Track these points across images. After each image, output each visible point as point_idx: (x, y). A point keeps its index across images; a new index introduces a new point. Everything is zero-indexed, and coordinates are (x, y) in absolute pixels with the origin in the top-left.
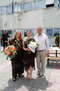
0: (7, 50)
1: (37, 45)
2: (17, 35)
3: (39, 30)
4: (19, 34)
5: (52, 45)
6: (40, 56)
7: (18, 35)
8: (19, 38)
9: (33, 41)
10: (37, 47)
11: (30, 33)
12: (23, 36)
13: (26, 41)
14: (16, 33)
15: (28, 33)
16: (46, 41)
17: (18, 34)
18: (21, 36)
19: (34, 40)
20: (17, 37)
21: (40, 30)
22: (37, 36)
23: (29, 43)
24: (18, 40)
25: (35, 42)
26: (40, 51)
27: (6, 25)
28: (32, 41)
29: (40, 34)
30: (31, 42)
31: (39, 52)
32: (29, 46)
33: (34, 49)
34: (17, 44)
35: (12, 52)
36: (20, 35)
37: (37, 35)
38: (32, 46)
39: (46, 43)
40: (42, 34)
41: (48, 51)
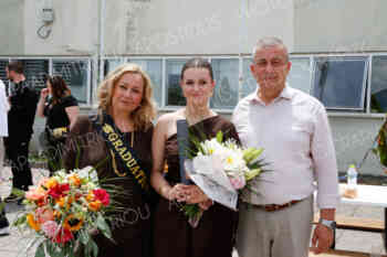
2: (119, 91)
3: (264, 63)
4: (135, 90)
5: (352, 171)
6: (272, 242)
8: (133, 115)
9: (224, 140)
11: (203, 82)
12: (157, 102)
13: (174, 137)
15: (190, 83)
16: (312, 136)
17: (124, 88)
18: (144, 102)
19: (230, 134)
20: (119, 111)
22: (254, 102)
23: (194, 151)
24: (125, 126)
26: (272, 208)
27: (48, 23)
28: (220, 135)
30: (212, 145)
31: (261, 216)
32: (194, 173)
33: (229, 193)
34: (118, 157)
37: (254, 96)
38: (217, 172)
39: (311, 155)
40: (289, 91)
41: (328, 213)
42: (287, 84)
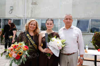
0: (12, 50)
1: (63, 44)
2: (30, 25)
6: (68, 63)
7: (33, 26)
8: (34, 31)
10: (63, 48)
13: (44, 37)
14: (29, 23)
15: (48, 24)
17: (32, 24)
20: (31, 30)
21: (68, 20)
23: (49, 40)
25: (60, 38)
29: (68, 26)
35: (20, 53)
36: (35, 27)
39: (77, 42)
40: (72, 26)
41: (82, 56)
42: (72, 25)
